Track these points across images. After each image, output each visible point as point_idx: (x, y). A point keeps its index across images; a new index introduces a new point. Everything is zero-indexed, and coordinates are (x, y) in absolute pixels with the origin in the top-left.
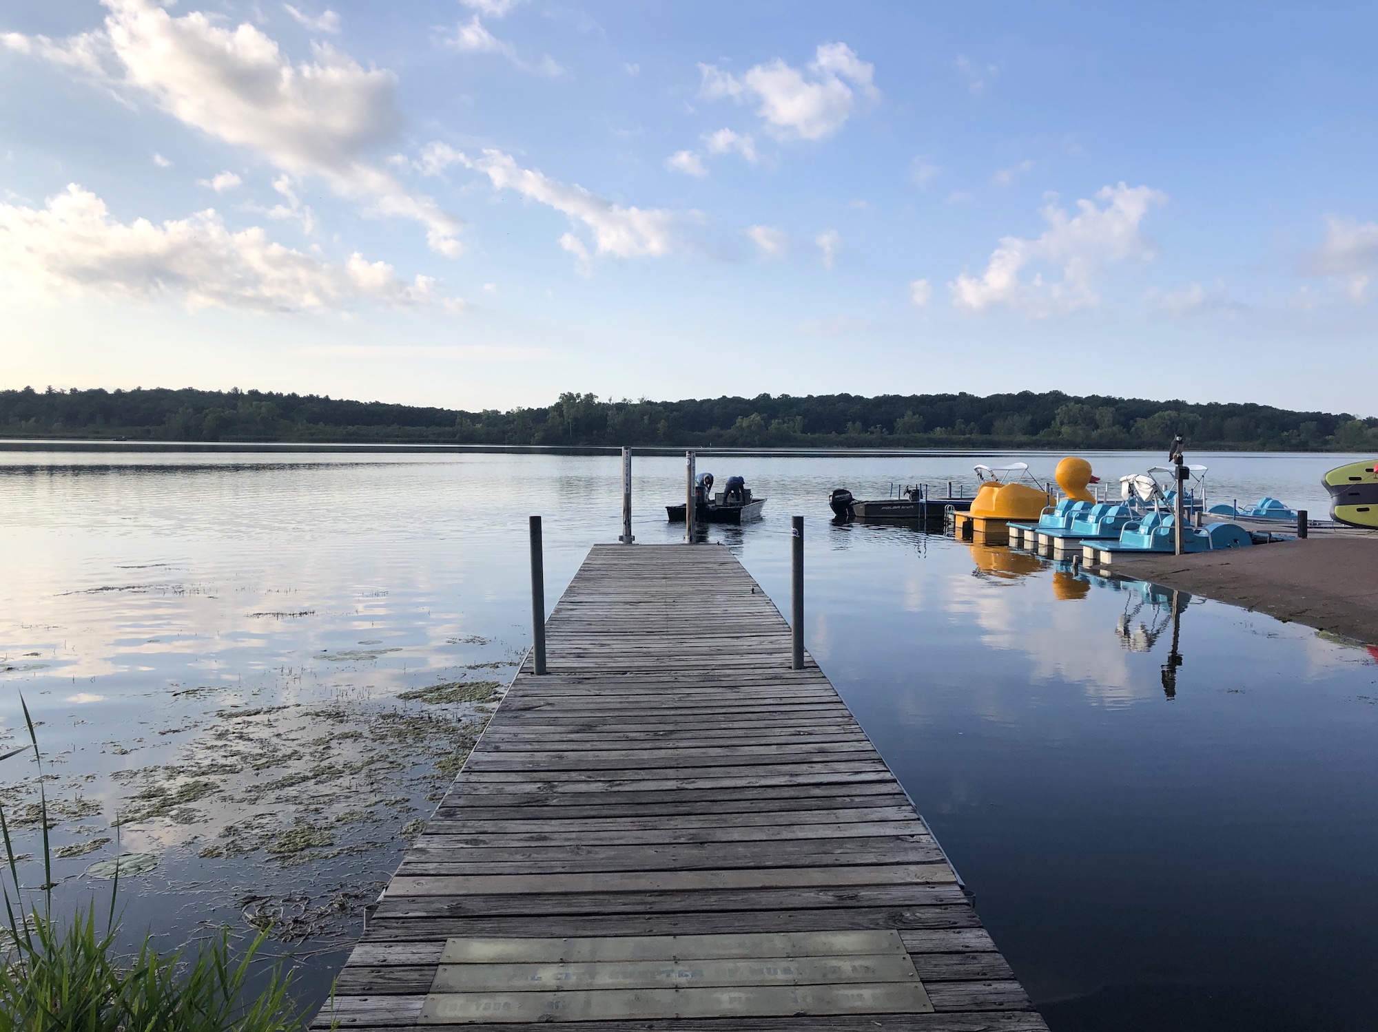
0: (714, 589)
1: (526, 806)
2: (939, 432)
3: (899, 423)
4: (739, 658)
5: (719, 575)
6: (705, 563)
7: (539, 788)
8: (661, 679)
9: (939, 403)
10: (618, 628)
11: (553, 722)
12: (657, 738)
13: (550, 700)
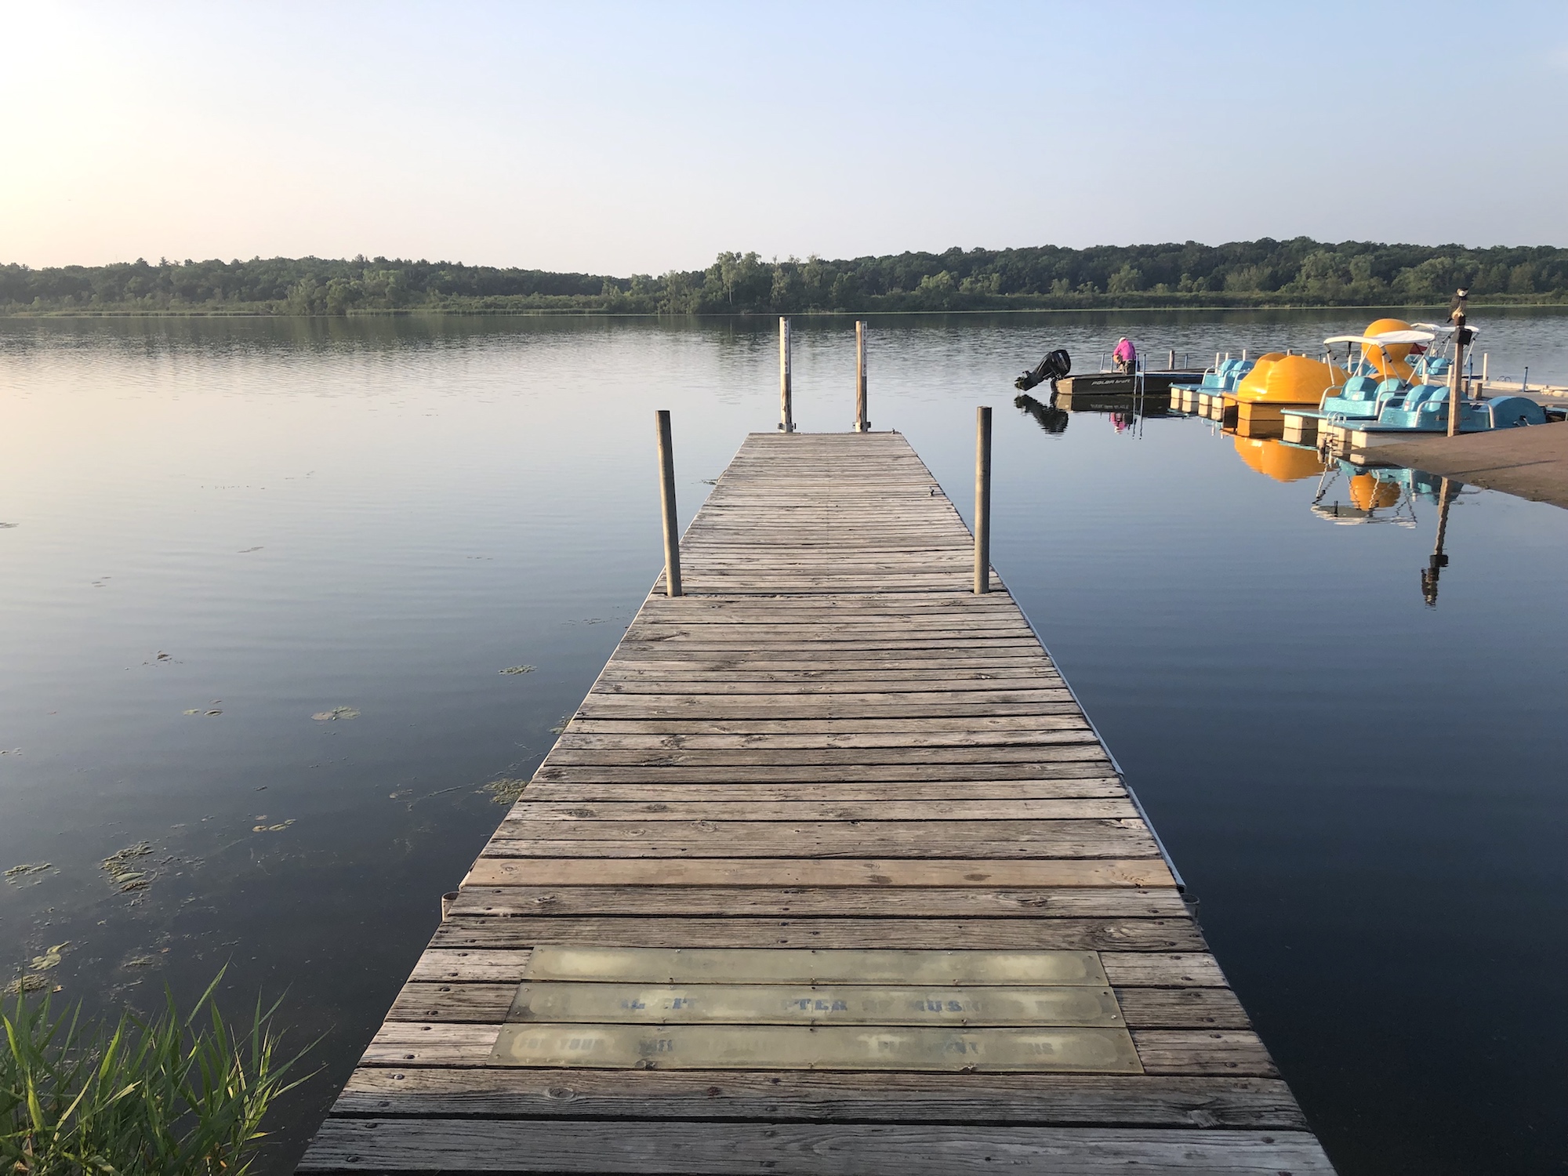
0: (884, 490)
1: (645, 766)
2: (1160, 290)
3: (1114, 279)
4: (912, 578)
5: (892, 472)
6: (878, 457)
7: (663, 741)
8: (817, 604)
9: (1162, 255)
10: (768, 539)
11: (689, 657)
12: (808, 679)
13: (685, 628)
